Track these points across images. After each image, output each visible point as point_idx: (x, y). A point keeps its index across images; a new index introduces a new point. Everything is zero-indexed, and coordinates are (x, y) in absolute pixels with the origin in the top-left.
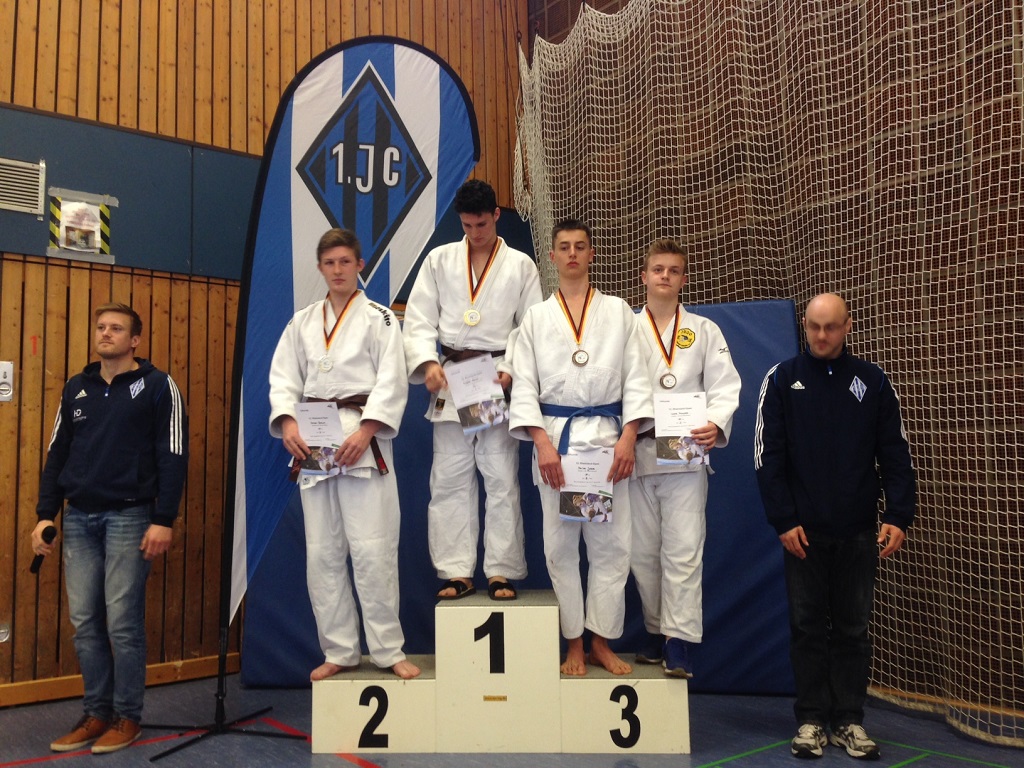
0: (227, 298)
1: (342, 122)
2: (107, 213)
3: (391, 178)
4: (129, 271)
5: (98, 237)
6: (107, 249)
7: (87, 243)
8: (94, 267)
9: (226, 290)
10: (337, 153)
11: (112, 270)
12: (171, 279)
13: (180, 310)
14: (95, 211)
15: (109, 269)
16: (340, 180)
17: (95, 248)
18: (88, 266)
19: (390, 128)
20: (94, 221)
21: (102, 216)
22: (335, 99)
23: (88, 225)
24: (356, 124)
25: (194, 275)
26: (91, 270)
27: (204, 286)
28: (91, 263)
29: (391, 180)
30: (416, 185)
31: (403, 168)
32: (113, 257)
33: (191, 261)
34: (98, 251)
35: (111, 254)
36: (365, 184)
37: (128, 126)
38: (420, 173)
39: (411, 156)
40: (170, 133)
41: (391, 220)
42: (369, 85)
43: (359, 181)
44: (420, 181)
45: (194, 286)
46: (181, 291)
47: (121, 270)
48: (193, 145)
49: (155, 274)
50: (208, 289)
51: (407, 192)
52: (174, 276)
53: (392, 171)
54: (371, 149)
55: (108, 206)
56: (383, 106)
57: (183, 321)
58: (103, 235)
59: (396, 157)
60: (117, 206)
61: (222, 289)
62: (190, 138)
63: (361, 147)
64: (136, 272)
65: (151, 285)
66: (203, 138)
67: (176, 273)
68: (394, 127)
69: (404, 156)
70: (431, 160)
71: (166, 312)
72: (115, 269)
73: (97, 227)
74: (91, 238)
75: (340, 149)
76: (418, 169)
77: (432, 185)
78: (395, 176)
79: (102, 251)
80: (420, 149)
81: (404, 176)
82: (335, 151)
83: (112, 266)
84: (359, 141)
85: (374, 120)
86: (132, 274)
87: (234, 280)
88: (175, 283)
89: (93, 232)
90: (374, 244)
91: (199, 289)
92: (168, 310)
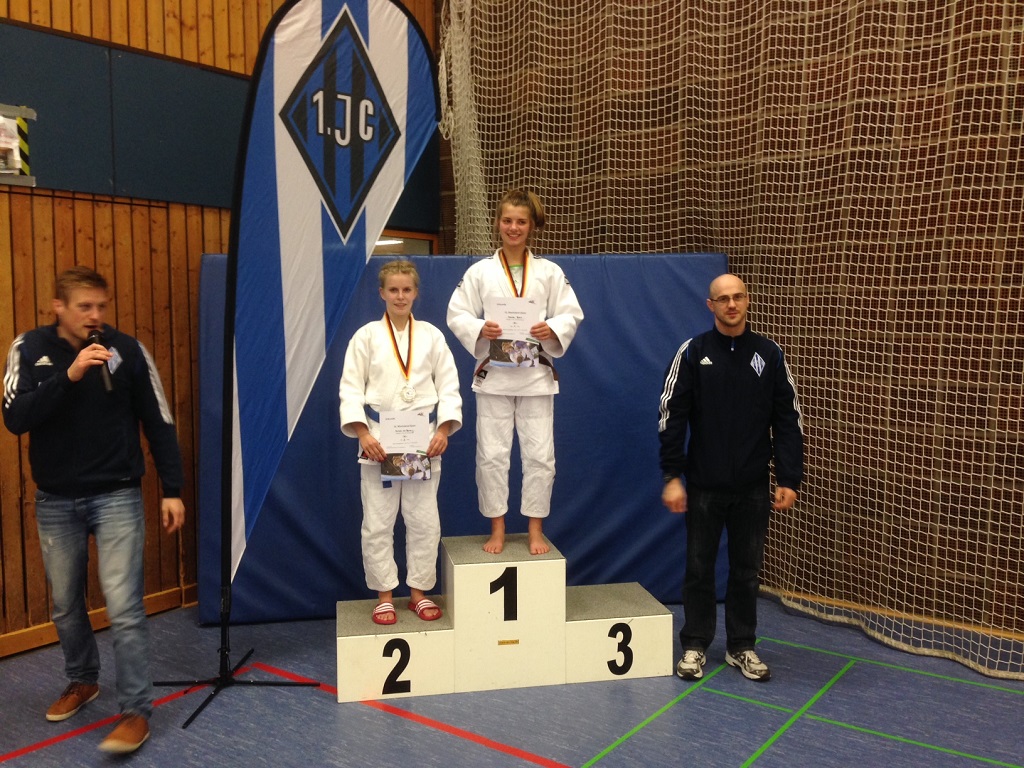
0: (151, 221)
1: (321, 68)
2: (25, 128)
3: (366, 133)
4: (50, 193)
5: (17, 156)
6: (27, 170)
7: (6, 163)
8: (14, 190)
9: (149, 212)
10: (317, 101)
11: (31, 193)
12: (93, 200)
13: (104, 235)
14: (12, 125)
15: (29, 191)
16: (321, 131)
17: (15, 169)
18: (7, 189)
19: (364, 81)
20: (12, 137)
21: (20, 131)
22: (314, 43)
23: (6, 142)
24: (334, 71)
25: (117, 196)
26: (10, 193)
27: (128, 208)
28: (10, 186)
29: (366, 134)
30: (389, 140)
31: (377, 124)
32: (34, 178)
33: (114, 180)
34: (17, 172)
35: (31, 174)
36: (343, 137)
37: (41, 24)
38: (391, 129)
39: (383, 111)
40: (86, 32)
41: (366, 176)
42: (345, 31)
43: (338, 133)
44: (391, 137)
45: (118, 209)
46: (104, 213)
47: (42, 192)
48: (111, 46)
49: (77, 196)
50: (132, 211)
51: (381, 147)
52: (97, 198)
53: (367, 125)
54: (348, 99)
55: (25, 120)
56: (359, 55)
57: (108, 247)
58: (22, 154)
59: (371, 112)
60: (34, 118)
61: (145, 210)
62: (106, 38)
63: (340, 96)
64: (57, 194)
65: (73, 208)
66: (119, 38)
67: (98, 195)
68: (368, 78)
69: (377, 109)
70: (400, 117)
71: (90, 238)
72: (36, 192)
73: (15, 144)
74: (10, 157)
75: (319, 97)
76: (389, 124)
77: (402, 141)
78: (370, 129)
79: (22, 172)
80: (391, 105)
81: (378, 130)
82: (315, 99)
83: (32, 188)
84: (338, 90)
85: (351, 69)
86: (53, 197)
87: (158, 201)
88: (97, 205)
89: (11, 150)
90: (351, 201)
91: (122, 211)
92: (92, 236)
